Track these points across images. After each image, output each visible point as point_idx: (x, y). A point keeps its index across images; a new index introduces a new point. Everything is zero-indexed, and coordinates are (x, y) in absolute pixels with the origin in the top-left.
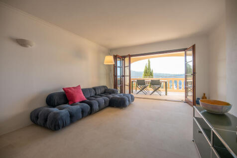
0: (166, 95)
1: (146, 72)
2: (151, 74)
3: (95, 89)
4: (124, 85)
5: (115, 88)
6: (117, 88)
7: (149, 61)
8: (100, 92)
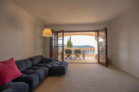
0: (84, 59)
1: (69, 44)
2: (71, 46)
3: (31, 59)
4: (57, 54)
5: (50, 57)
6: (52, 57)
7: (70, 37)
8: (37, 62)
